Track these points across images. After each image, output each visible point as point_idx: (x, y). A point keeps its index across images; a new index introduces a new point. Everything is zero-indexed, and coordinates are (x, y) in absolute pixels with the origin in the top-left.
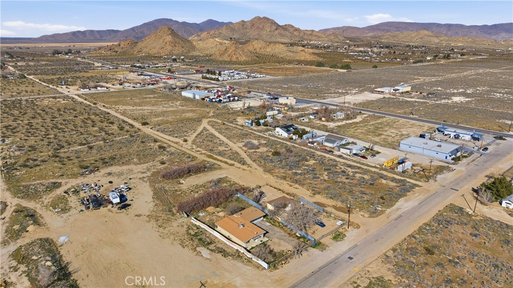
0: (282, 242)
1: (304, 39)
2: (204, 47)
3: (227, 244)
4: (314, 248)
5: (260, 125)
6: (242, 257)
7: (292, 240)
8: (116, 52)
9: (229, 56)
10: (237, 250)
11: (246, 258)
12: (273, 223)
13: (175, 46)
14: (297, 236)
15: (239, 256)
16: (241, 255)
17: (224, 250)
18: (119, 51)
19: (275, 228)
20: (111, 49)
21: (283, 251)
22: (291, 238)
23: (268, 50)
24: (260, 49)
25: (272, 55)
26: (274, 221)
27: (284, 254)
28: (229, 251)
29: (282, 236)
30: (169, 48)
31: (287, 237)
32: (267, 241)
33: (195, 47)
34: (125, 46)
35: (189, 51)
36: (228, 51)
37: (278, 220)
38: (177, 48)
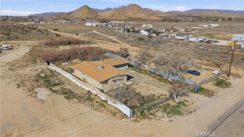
0: (151, 87)
1: (154, 14)
2: (104, 15)
3: (78, 86)
4: (195, 93)
5: (130, 32)
6: (92, 99)
7: (164, 85)
8: (60, 17)
9: (116, 17)
10: (89, 92)
11: (99, 100)
12: (138, 71)
13: (89, 14)
14: (169, 81)
15: (89, 99)
16: (92, 98)
17: (72, 92)
18: (62, 17)
19: (142, 75)
20: (58, 16)
21: (154, 95)
22: (163, 83)
23: (136, 16)
24: (132, 15)
25: (138, 18)
26: (141, 70)
27: (156, 98)
28: (78, 92)
29: (150, 81)
30: (86, 15)
31: (156, 82)
32: (132, 84)
33: (99, 15)
34: (65, 15)
35: (96, 17)
36: (115, 15)
37: (144, 68)
38: (90, 15)
